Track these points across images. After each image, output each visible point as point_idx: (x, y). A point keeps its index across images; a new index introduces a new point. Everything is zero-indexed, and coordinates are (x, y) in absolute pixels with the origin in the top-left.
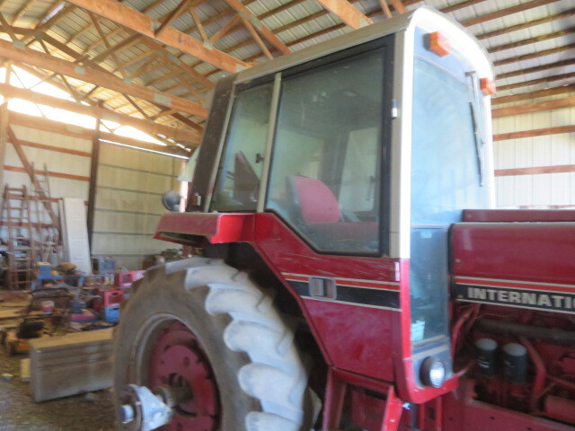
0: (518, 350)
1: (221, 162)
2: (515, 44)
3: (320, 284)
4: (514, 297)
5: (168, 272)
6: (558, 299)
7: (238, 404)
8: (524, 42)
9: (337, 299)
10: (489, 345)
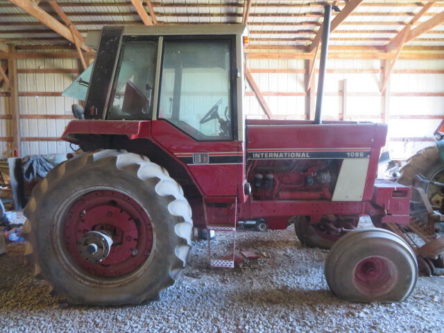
0: (271, 176)
1: (113, 86)
2: (201, 15)
3: (200, 156)
4: (271, 155)
5: (95, 160)
6: (286, 154)
7: (169, 222)
8: (206, 15)
9: (210, 162)
10: (260, 176)
